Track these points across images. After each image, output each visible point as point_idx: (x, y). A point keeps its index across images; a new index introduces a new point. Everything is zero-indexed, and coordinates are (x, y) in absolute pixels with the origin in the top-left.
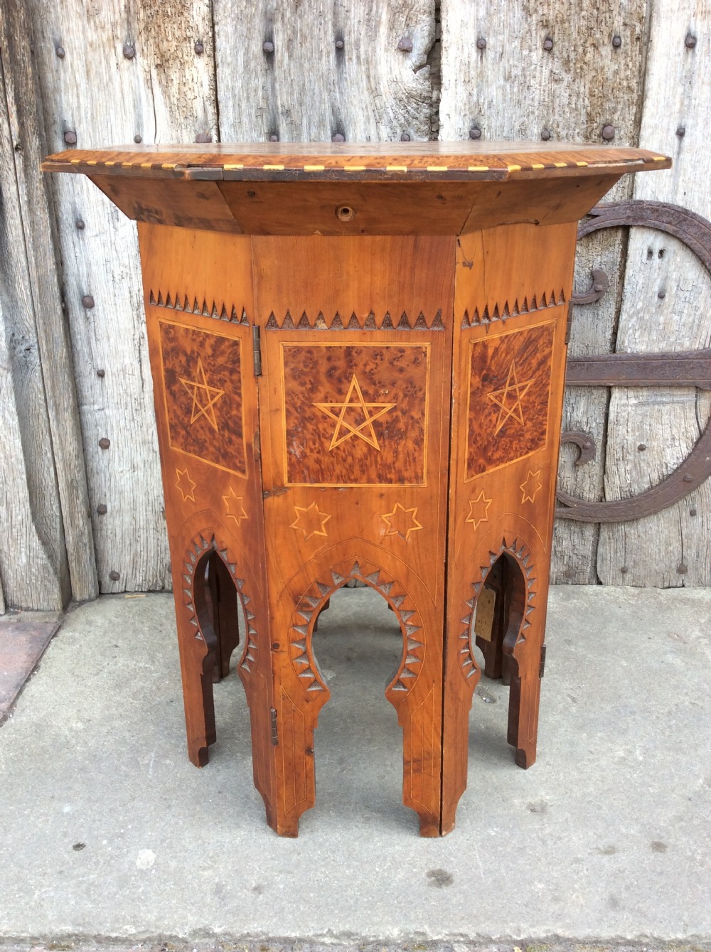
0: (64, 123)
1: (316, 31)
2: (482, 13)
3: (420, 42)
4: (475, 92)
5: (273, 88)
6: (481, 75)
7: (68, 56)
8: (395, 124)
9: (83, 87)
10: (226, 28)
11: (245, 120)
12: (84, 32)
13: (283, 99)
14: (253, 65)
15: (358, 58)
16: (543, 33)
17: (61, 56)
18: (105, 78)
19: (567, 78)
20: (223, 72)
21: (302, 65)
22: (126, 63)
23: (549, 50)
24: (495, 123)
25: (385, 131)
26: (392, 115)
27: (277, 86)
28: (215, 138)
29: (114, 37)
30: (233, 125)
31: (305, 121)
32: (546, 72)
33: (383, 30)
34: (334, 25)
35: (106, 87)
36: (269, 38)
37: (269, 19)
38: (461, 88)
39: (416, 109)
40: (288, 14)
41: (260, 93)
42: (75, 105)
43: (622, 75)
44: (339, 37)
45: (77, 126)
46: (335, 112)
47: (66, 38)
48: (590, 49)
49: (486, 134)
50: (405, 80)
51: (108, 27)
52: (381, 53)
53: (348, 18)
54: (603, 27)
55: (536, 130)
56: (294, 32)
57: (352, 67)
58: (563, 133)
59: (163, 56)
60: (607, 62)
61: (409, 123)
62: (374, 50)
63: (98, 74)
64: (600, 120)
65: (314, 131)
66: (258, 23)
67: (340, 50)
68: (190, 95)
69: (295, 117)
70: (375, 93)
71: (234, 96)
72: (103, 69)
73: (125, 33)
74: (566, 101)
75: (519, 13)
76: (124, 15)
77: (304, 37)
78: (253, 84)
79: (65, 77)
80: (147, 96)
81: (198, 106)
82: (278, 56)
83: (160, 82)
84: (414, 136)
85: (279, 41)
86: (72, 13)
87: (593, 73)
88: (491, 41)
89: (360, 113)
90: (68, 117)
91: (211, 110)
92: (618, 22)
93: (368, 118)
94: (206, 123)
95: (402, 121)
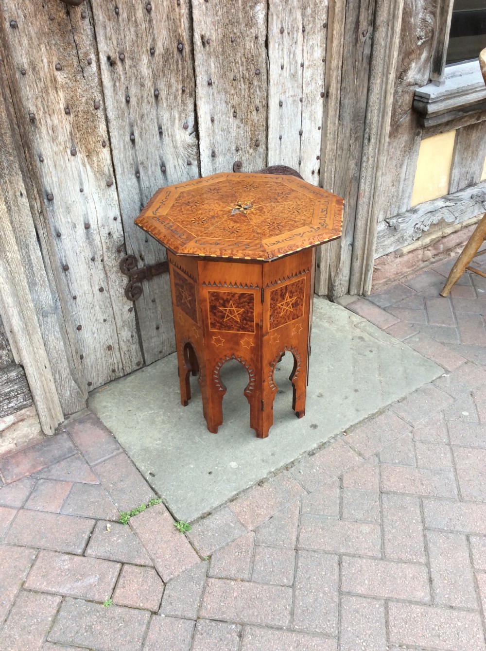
0: (46, 191)
1: (151, 127)
2: (212, 107)
3: (191, 123)
4: (212, 138)
5: (136, 154)
6: (214, 132)
7: (45, 161)
8: (184, 158)
9: (54, 172)
10: (114, 134)
11: (126, 170)
12: (51, 148)
13: (140, 158)
14: (127, 146)
15: (168, 134)
16: (233, 110)
17: (42, 161)
18: (64, 166)
19: (242, 126)
20: (115, 152)
21: (146, 142)
22: (73, 158)
23: (235, 116)
24: (220, 149)
25: (180, 162)
26: (182, 154)
27: (137, 153)
28: (114, 181)
29: (66, 148)
30: (122, 174)
31: (149, 165)
32: (235, 125)
33: (177, 121)
34: (158, 123)
35: (64, 170)
36: (132, 134)
37: (131, 125)
38: (207, 139)
39: (192, 151)
40: (139, 122)
41: (131, 158)
42: (51, 182)
43: (260, 121)
44: (160, 128)
45: (53, 191)
46: (161, 158)
47: (44, 153)
48: (249, 114)
49: (217, 154)
50: (187, 140)
51: (63, 143)
52: (177, 131)
53: (163, 119)
54: (253, 104)
55: (234, 148)
56: (142, 129)
57: (166, 139)
58: (243, 147)
59: (89, 151)
60: (255, 117)
61: (189, 157)
62: (174, 130)
63: (60, 165)
64: (255, 139)
65: (153, 168)
66: (127, 128)
67: (161, 133)
68: (102, 166)
69: (145, 164)
70: (175, 147)
71: (120, 161)
72: (62, 163)
73: (71, 145)
74: (243, 135)
75: (224, 105)
76: (69, 136)
77: (146, 130)
78: (128, 154)
79: (45, 170)
80: (84, 170)
81: (106, 170)
82: (136, 141)
83: (89, 163)
84: (192, 162)
85: (136, 134)
86: (45, 141)
87: (251, 122)
88: (216, 118)
89: (171, 156)
90: (48, 189)
91: (111, 170)
92: (257, 101)
93: (174, 158)
94: (110, 176)
95: (187, 156)
